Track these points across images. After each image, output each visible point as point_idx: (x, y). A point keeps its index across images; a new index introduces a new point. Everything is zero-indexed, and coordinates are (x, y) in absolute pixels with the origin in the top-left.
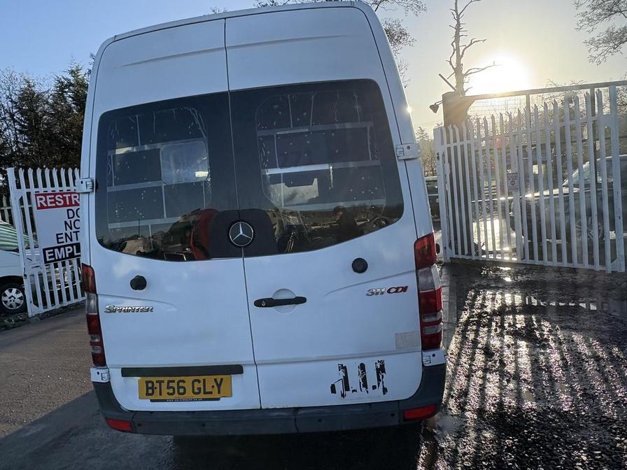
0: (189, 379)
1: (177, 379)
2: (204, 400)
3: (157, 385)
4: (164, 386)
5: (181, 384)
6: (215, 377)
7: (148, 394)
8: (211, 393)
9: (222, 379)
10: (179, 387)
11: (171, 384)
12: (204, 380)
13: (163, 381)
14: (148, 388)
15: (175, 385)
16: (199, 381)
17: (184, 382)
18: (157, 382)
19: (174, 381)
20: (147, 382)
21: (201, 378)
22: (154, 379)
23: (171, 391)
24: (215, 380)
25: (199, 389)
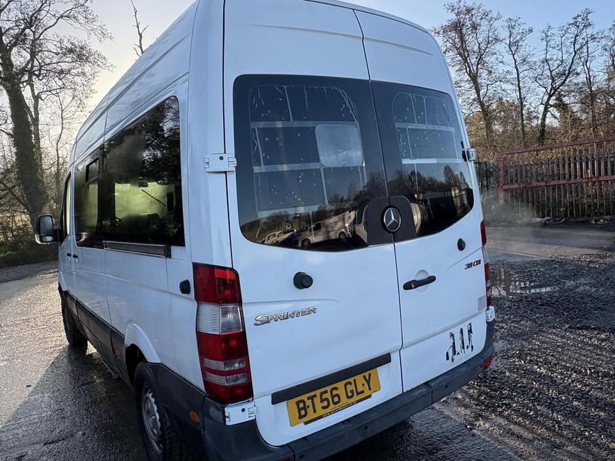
0: (340, 385)
1: (328, 388)
2: (358, 401)
3: (309, 403)
4: (317, 400)
5: (335, 392)
6: (363, 374)
7: (301, 417)
8: (363, 392)
9: (370, 374)
10: (333, 397)
11: (324, 396)
12: (355, 380)
13: (315, 396)
14: (300, 410)
15: (328, 396)
16: (350, 383)
17: (336, 389)
18: (309, 398)
19: (326, 392)
20: (298, 403)
21: (351, 380)
22: (304, 397)
23: (325, 403)
24: (364, 377)
25: (352, 391)
